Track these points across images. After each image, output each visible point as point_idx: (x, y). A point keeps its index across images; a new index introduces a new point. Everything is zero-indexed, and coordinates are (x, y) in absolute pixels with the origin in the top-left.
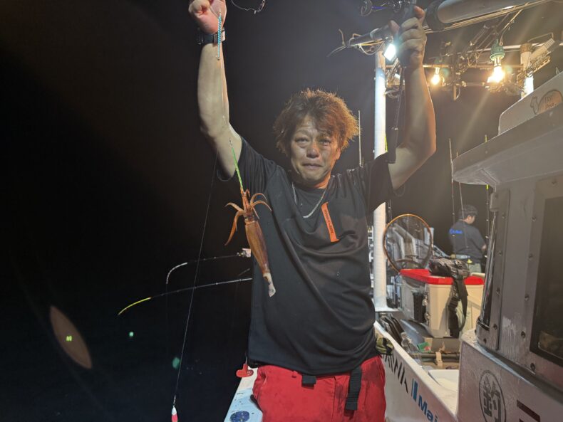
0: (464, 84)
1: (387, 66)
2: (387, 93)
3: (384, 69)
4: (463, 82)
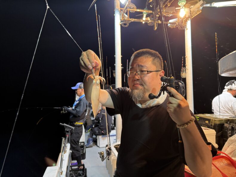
0: (160, 22)
1: (121, 9)
2: (121, 23)
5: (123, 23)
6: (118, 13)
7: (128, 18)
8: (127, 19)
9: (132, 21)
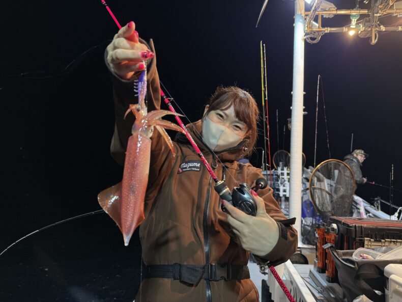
0: (383, 28)
1: (306, 13)
2: (305, 37)
3: (303, 15)
4: (382, 26)
5: (308, 36)
6: (301, 20)
7: (319, 28)
8: (318, 30)
9: (326, 32)
